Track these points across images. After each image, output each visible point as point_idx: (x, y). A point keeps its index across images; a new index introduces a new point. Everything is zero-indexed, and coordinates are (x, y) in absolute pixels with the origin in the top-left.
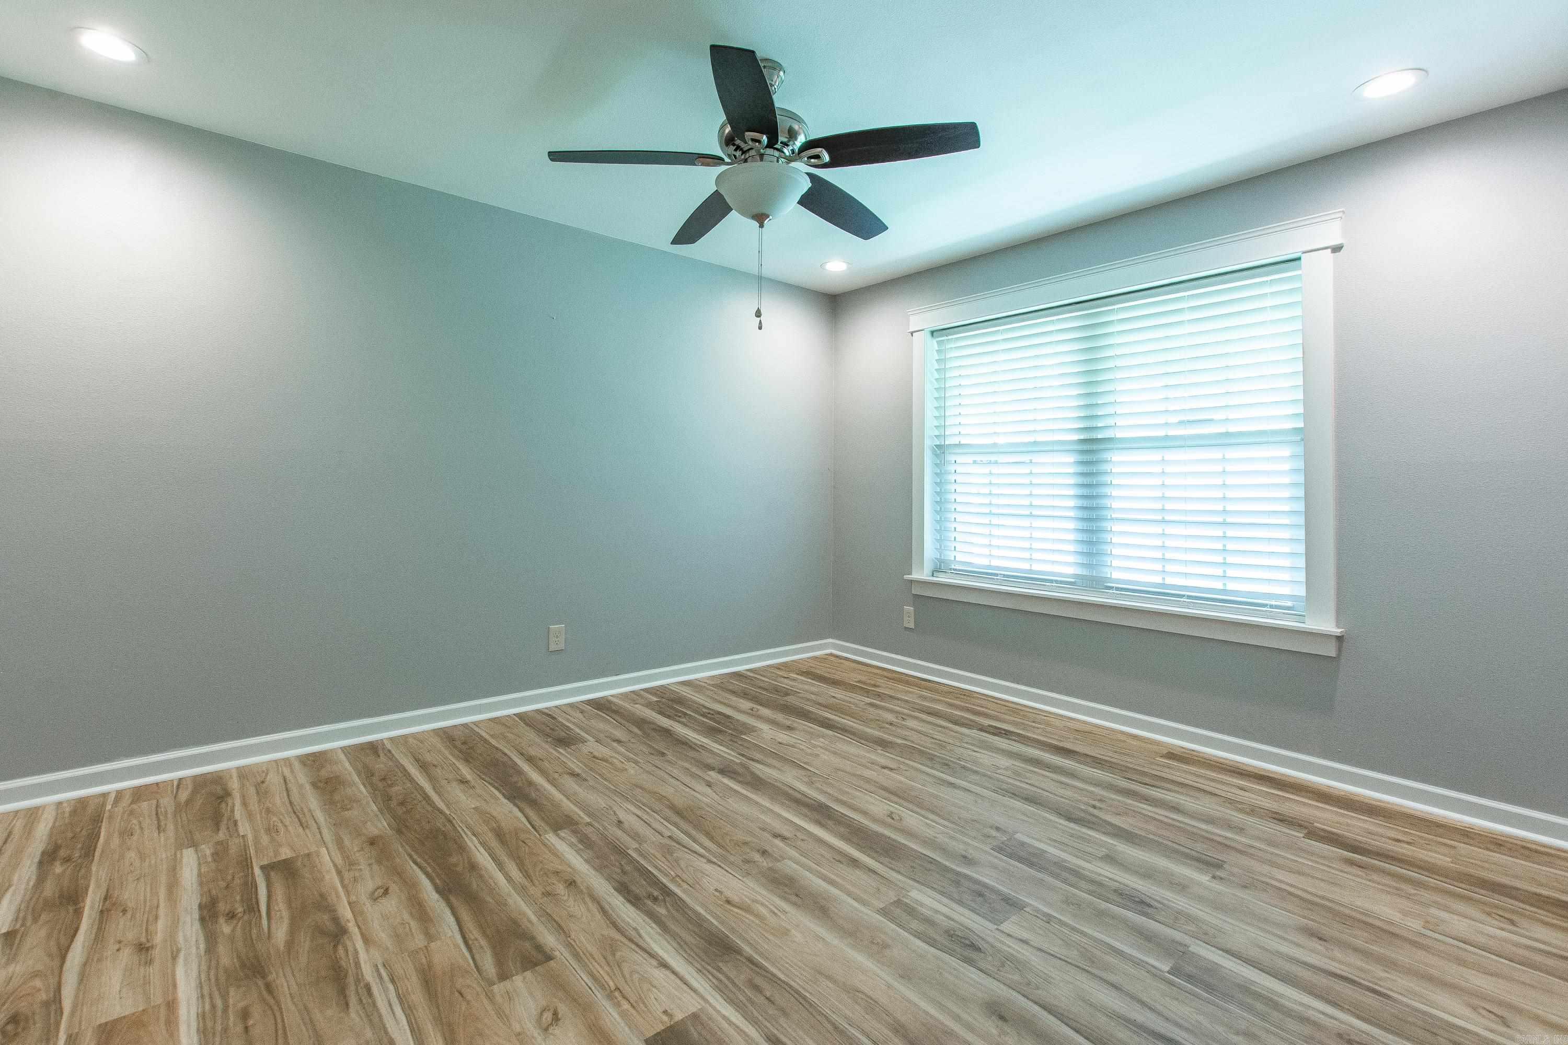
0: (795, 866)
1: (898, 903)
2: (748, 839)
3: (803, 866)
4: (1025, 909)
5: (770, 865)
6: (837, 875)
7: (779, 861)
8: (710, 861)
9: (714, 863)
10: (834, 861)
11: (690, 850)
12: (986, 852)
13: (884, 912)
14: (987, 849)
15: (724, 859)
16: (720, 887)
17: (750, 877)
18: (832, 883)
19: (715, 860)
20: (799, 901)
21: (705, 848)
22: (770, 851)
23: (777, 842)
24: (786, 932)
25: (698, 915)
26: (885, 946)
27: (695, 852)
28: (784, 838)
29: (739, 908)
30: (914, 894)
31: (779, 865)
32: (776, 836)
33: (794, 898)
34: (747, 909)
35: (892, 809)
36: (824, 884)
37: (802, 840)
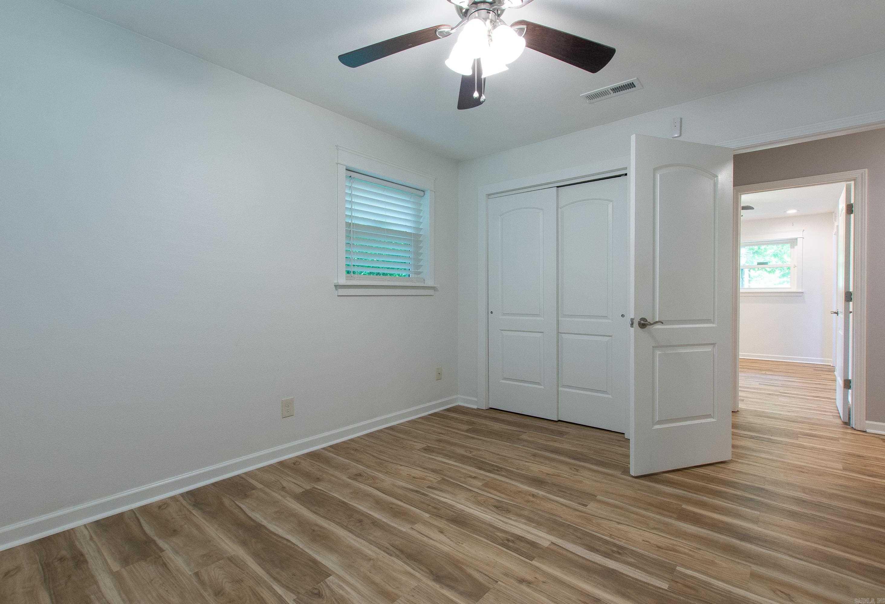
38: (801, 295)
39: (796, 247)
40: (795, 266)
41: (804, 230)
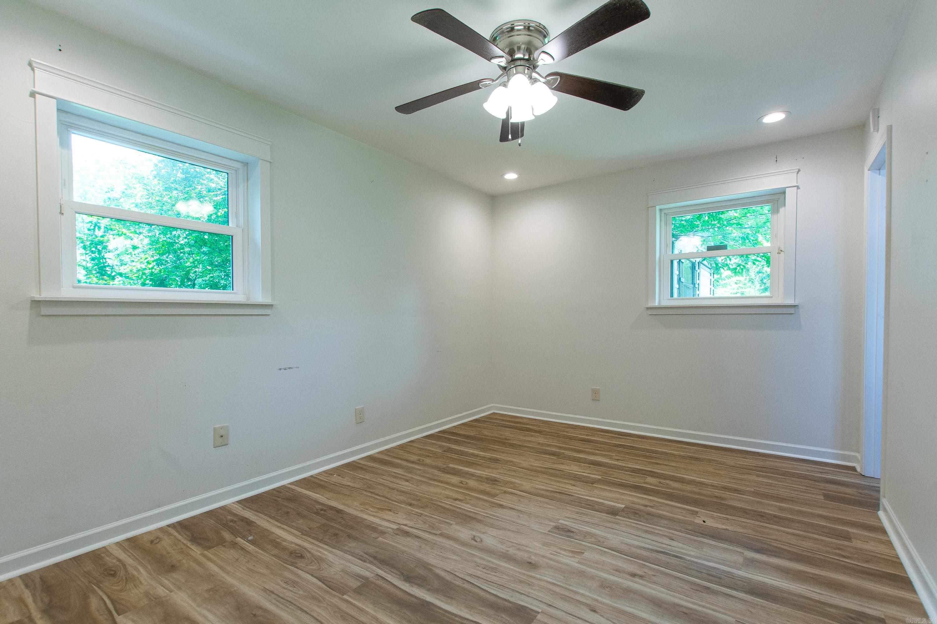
38: (792, 311)
39: (782, 210)
40: (780, 251)
41: (799, 171)
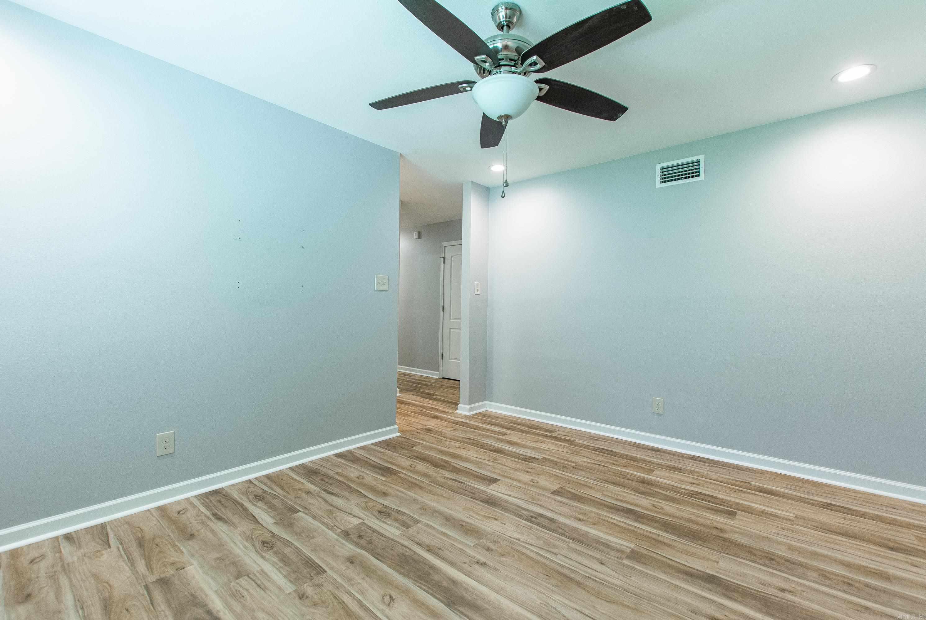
0: (467, 542)
1: (408, 527)
2: (503, 559)
3: (462, 543)
4: (341, 531)
5: (481, 541)
6: (441, 539)
7: (477, 544)
8: (518, 540)
9: (516, 539)
10: (442, 548)
11: (537, 547)
12: (332, 568)
13: (417, 521)
14: (329, 572)
15: (511, 543)
16: (504, 526)
17: (490, 532)
18: (444, 534)
19: (516, 541)
20: (461, 523)
21: (528, 549)
22: (485, 551)
23: (482, 559)
24: (464, 509)
25: (507, 513)
26: (420, 509)
27: (531, 545)
28: (478, 563)
29: (490, 517)
30: (398, 532)
31: (476, 541)
32: (483, 564)
33: (464, 524)
34: (485, 516)
35: (387, 610)
36: (449, 533)
37: (465, 563)
